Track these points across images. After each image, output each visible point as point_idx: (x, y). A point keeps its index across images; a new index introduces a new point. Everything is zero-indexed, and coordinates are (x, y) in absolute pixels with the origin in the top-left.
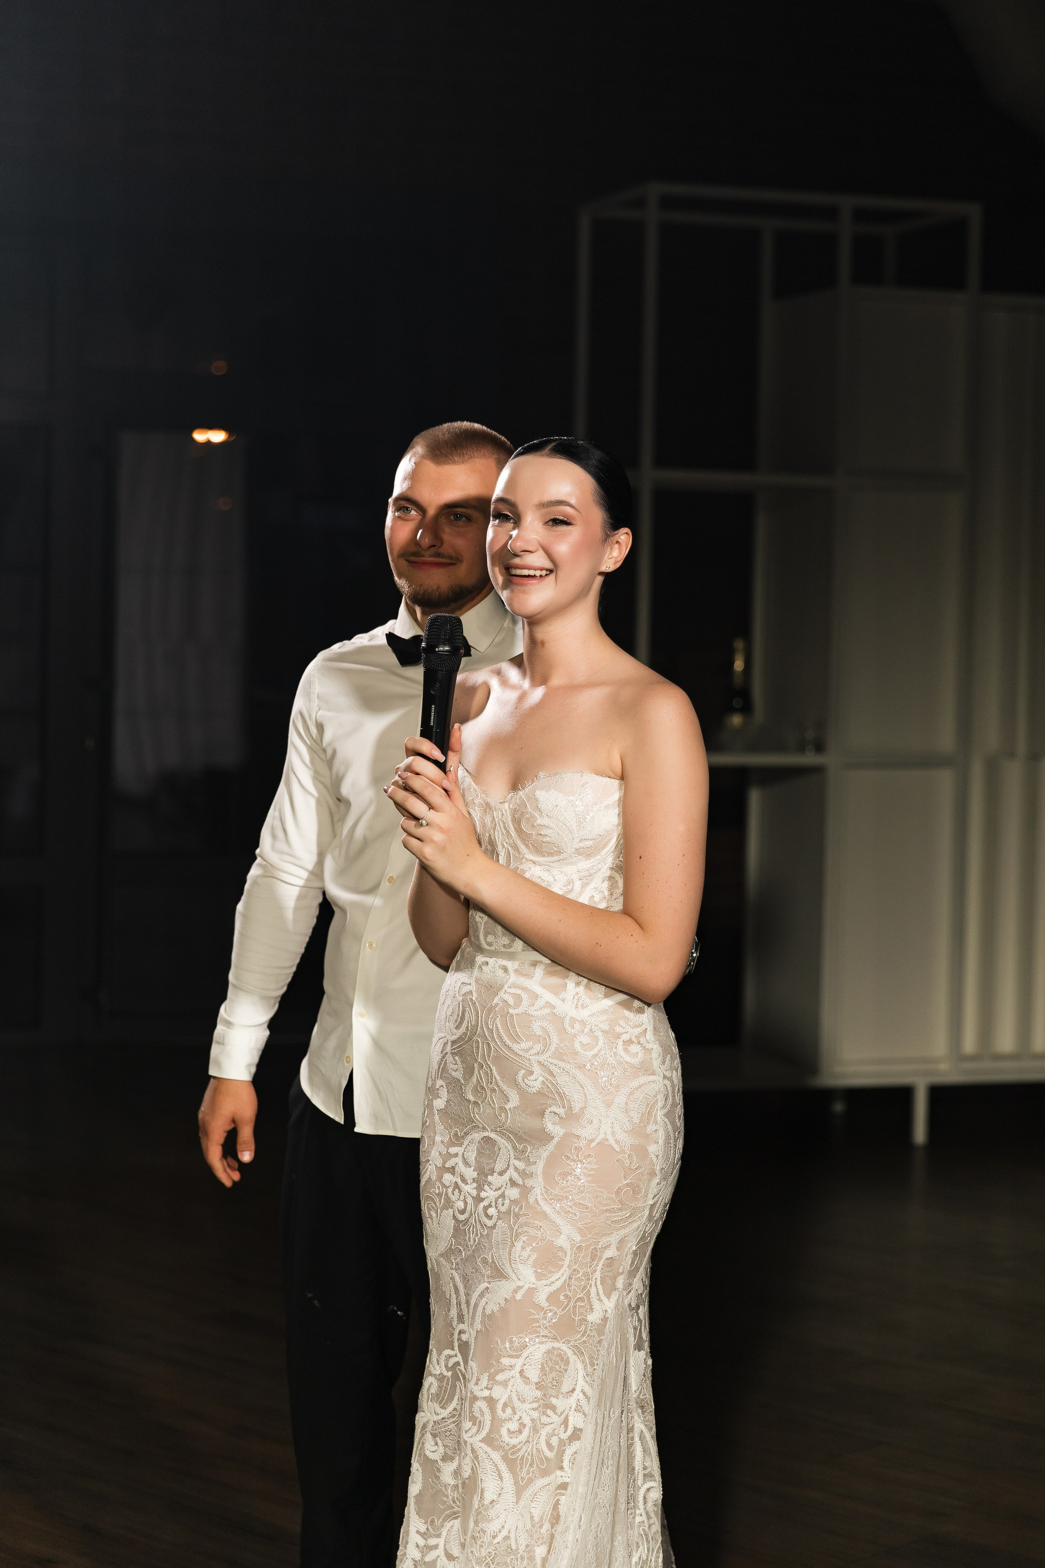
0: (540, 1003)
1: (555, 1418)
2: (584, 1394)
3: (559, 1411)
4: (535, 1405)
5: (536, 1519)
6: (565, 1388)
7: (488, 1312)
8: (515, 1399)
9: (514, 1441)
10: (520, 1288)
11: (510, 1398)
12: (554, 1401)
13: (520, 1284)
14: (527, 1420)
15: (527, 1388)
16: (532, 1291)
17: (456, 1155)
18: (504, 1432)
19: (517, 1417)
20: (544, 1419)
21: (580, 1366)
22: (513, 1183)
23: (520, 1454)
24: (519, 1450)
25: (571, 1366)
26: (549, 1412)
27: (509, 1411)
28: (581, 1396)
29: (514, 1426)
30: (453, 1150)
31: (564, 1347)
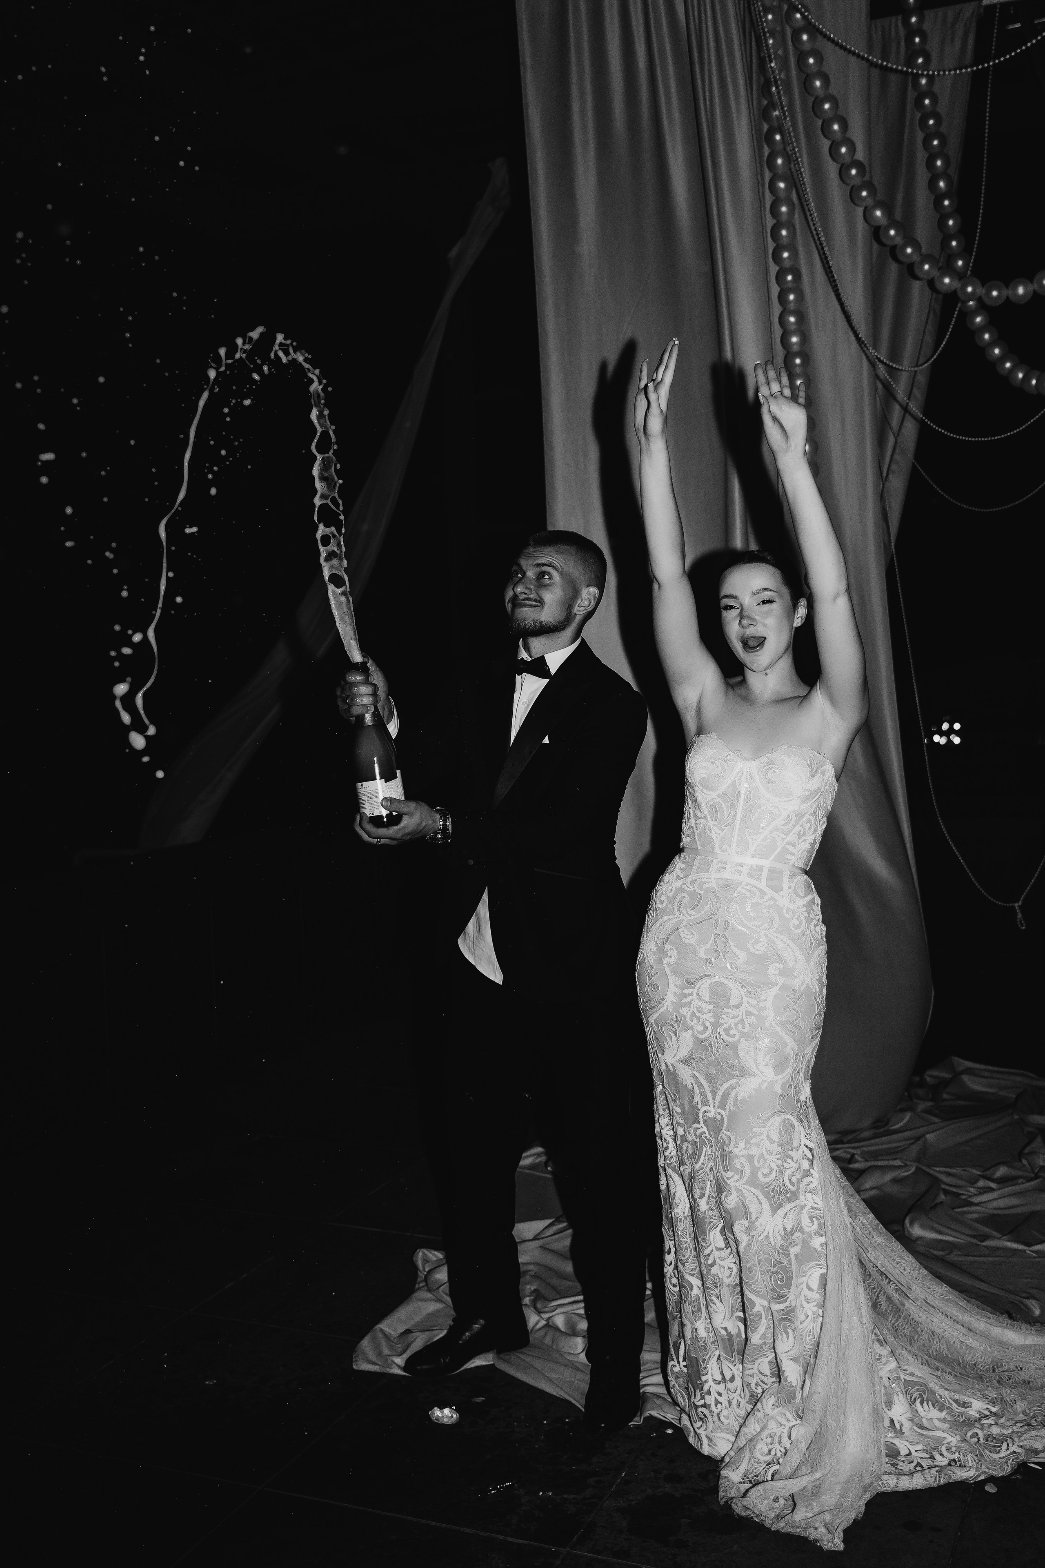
0: (767, 897)
1: (793, 1164)
2: (807, 1146)
3: (795, 1159)
4: (778, 1156)
5: (788, 1230)
6: (795, 1145)
7: (739, 1098)
8: (765, 1153)
9: (767, 1180)
10: (764, 1081)
11: (762, 1154)
12: (790, 1153)
13: (765, 1078)
14: (774, 1166)
15: (772, 1145)
16: (772, 1083)
17: (691, 994)
18: (760, 1175)
19: (767, 1165)
20: (786, 1165)
21: (802, 1129)
22: (748, 1013)
23: (772, 1187)
24: (770, 1185)
25: (797, 1129)
26: (789, 1160)
27: (762, 1161)
28: (805, 1149)
29: (766, 1171)
30: (687, 991)
31: (791, 1117)
